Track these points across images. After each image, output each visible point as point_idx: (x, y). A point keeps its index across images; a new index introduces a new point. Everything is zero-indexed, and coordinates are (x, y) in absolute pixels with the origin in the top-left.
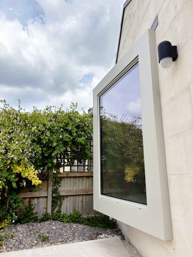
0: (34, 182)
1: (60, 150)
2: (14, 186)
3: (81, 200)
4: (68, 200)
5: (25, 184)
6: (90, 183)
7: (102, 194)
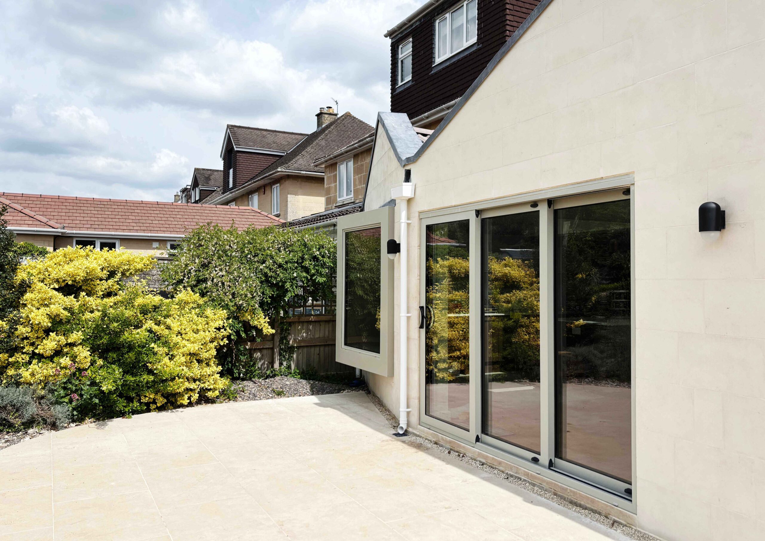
0: (266, 331)
1: (294, 292)
2: (243, 336)
3: (318, 353)
4: (299, 352)
5: (255, 333)
6: (331, 329)
7: (346, 344)
